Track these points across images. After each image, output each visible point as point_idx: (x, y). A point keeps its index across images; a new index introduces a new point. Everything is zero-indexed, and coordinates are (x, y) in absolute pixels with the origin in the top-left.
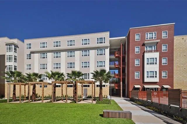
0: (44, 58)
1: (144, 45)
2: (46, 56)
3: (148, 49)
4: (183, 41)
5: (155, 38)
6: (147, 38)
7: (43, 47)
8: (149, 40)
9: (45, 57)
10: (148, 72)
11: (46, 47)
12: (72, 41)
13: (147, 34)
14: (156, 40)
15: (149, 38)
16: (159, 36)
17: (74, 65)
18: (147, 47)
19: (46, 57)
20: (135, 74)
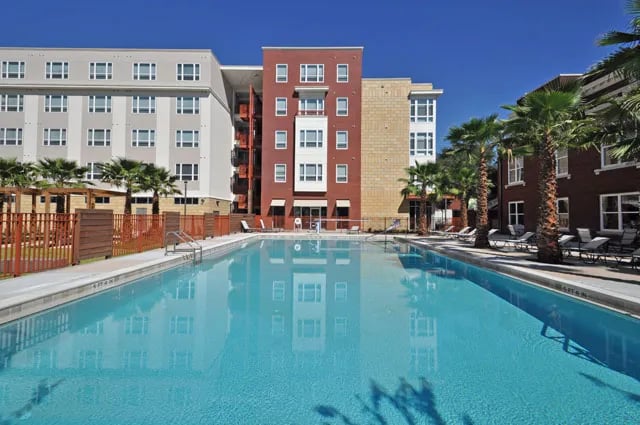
0: (15, 109)
1: (296, 95)
2: (21, 103)
3: (307, 107)
4: (381, 93)
5: (321, 79)
6: (304, 79)
7: (11, 76)
8: (306, 84)
9: (18, 106)
10: (302, 165)
11: (22, 76)
12: (104, 64)
13: (304, 67)
14: (322, 84)
15: (309, 79)
16: (330, 76)
17: (108, 137)
18: (303, 102)
19: (21, 109)
20: (276, 169)
